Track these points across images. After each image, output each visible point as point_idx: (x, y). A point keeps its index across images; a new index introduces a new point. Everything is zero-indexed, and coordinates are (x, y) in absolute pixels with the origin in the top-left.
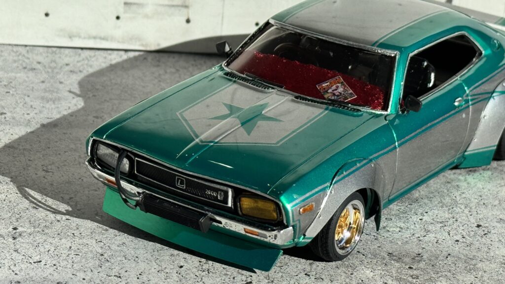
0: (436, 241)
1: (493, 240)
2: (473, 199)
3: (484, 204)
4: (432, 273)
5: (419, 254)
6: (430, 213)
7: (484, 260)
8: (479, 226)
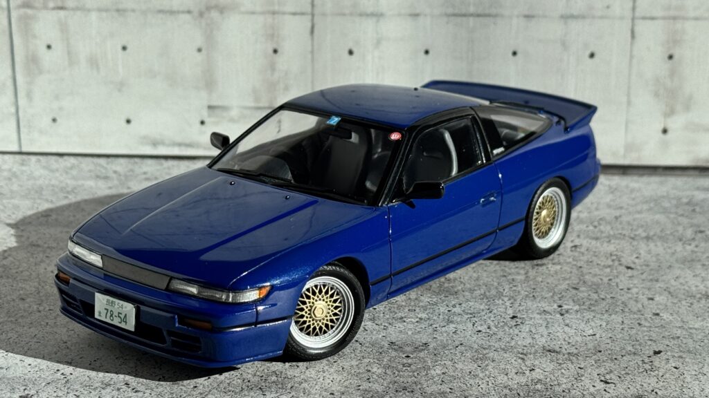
0: (454, 331)
1: (522, 330)
2: (523, 292)
3: (534, 296)
4: (429, 362)
5: (426, 344)
6: (463, 305)
7: (499, 350)
8: (514, 317)
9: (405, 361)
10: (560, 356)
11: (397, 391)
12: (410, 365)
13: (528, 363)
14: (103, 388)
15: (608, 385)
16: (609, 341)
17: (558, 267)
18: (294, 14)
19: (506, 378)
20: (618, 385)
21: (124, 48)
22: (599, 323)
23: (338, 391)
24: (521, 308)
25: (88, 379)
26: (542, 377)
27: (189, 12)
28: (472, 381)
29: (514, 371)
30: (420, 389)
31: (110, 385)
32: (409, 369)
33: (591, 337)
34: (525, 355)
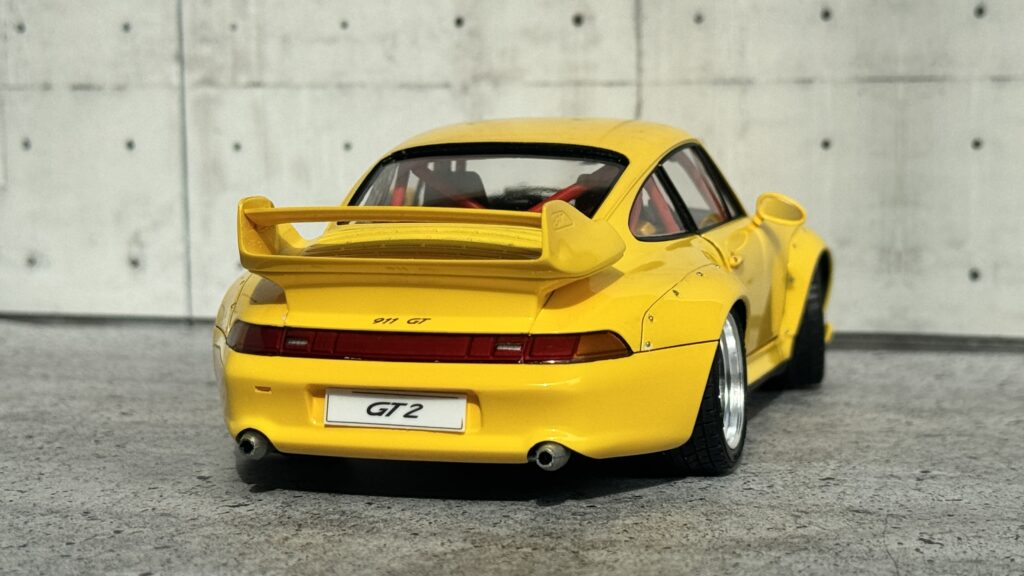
9: (582, 510)
10: (869, 517)
11: (532, 536)
12: (585, 514)
13: (802, 521)
14: (42, 515)
15: (928, 545)
16: (980, 508)
17: (962, 439)
18: (610, 84)
19: (745, 531)
20: (949, 548)
21: (348, 147)
22: (979, 489)
23: (427, 532)
24: (851, 471)
25: (31, 505)
26: (814, 534)
27: (447, 85)
28: (678, 534)
29: (768, 526)
30: (575, 536)
31: (57, 512)
32: (579, 517)
33: (949, 503)
34: (806, 513)
